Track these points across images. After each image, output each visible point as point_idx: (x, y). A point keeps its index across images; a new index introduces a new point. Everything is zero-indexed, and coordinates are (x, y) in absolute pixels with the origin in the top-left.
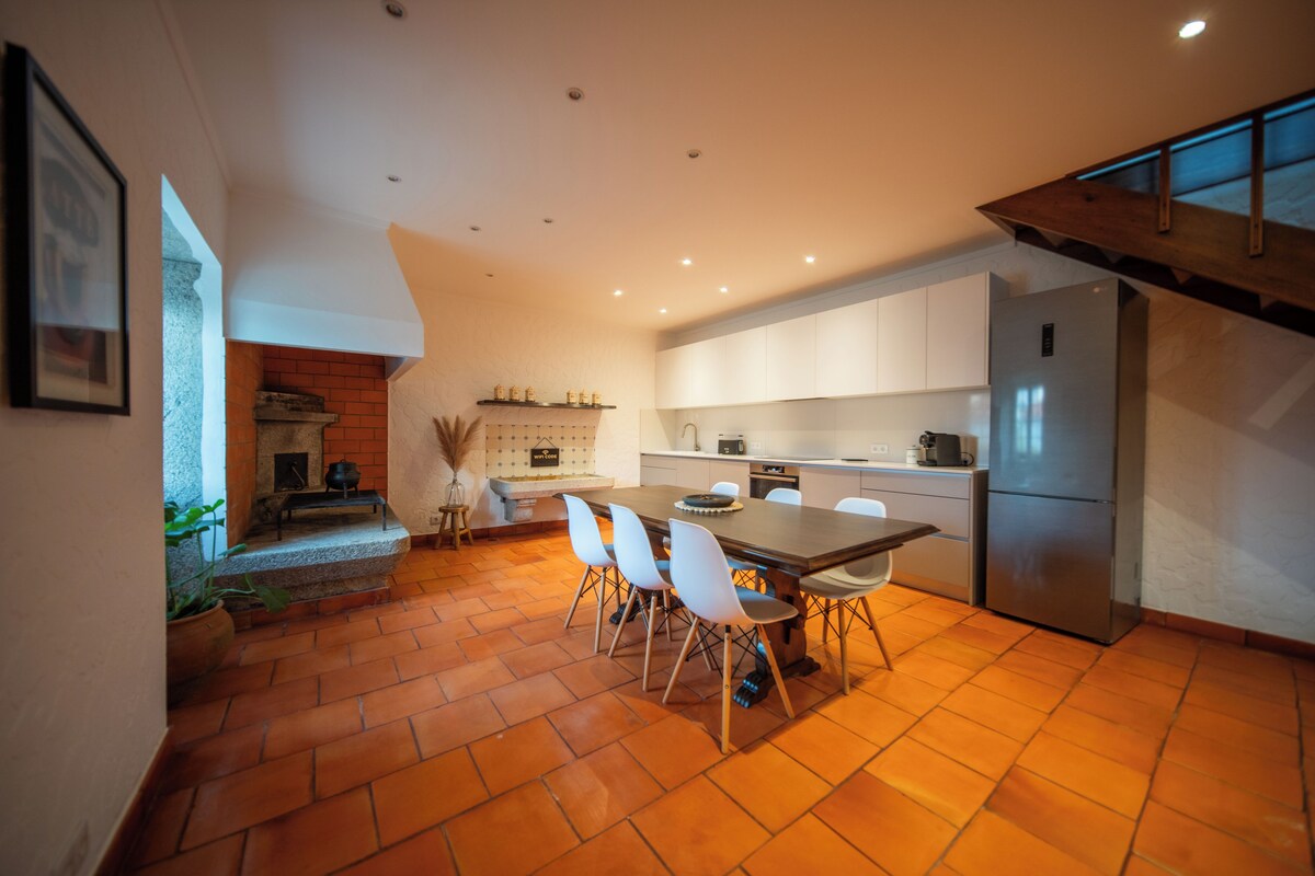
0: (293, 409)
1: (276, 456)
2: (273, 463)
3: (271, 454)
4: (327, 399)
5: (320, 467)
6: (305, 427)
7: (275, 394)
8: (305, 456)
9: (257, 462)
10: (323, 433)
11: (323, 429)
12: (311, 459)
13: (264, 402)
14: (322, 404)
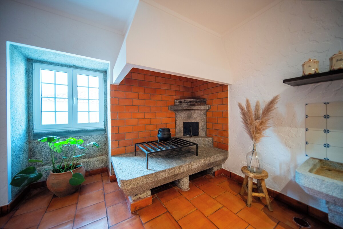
0: (191, 105)
1: (184, 123)
2: (183, 125)
3: (182, 122)
4: (207, 99)
5: (205, 128)
6: (197, 112)
7: (183, 100)
8: (197, 123)
9: (176, 125)
10: (206, 114)
11: (206, 112)
12: (200, 124)
13: (179, 104)
14: (205, 102)
